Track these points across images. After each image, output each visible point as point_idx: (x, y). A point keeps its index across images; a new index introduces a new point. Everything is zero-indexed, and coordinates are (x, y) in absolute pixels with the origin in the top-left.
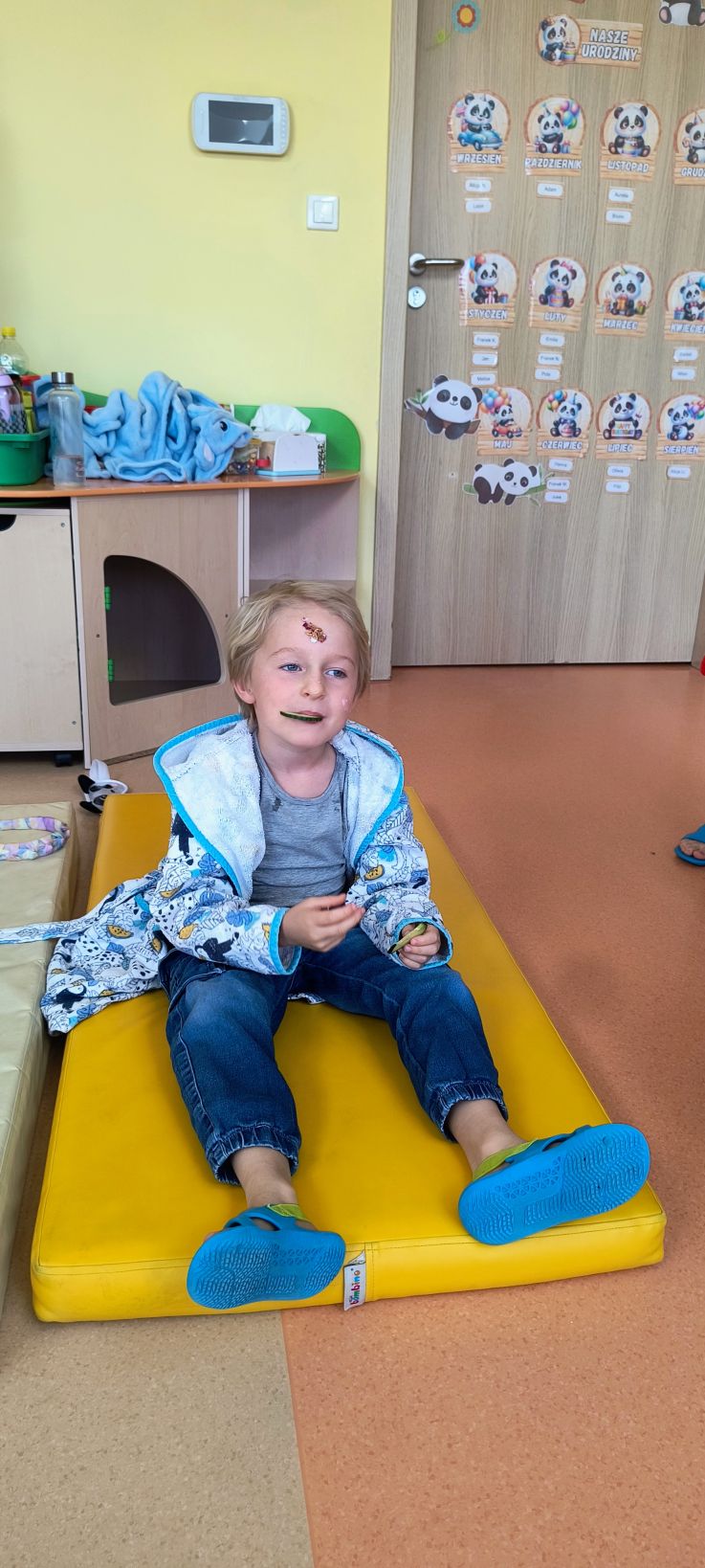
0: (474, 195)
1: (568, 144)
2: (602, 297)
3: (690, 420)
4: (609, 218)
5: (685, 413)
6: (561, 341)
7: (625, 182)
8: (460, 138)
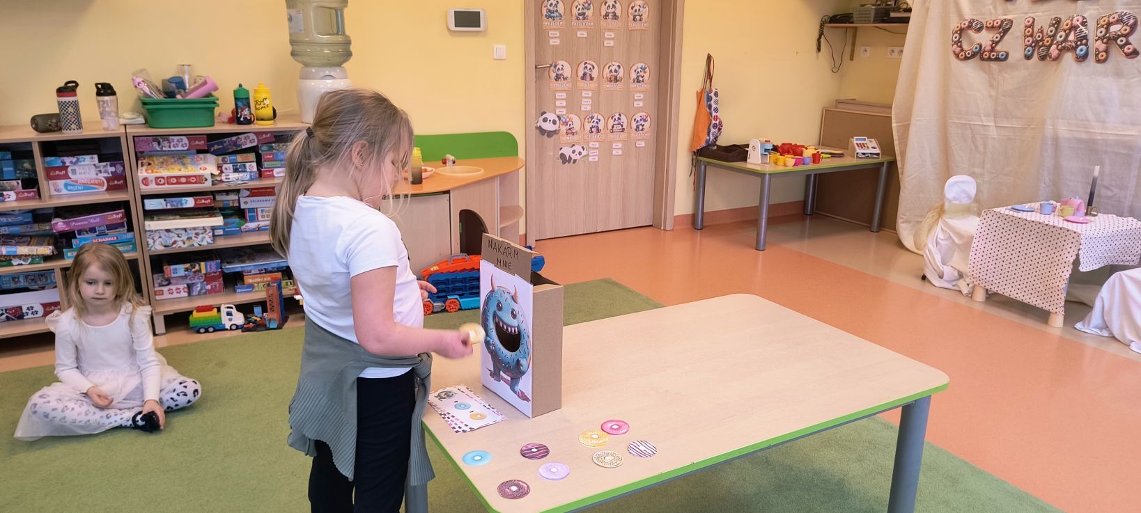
0: (552, 38)
1: (588, 16)
2: (605, 76)
3: (642, 123)
4: (605, 44)
5: (641, 120)
6: (590, 94)
7: (610, 30)
8: (546, 16)
